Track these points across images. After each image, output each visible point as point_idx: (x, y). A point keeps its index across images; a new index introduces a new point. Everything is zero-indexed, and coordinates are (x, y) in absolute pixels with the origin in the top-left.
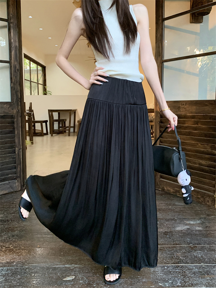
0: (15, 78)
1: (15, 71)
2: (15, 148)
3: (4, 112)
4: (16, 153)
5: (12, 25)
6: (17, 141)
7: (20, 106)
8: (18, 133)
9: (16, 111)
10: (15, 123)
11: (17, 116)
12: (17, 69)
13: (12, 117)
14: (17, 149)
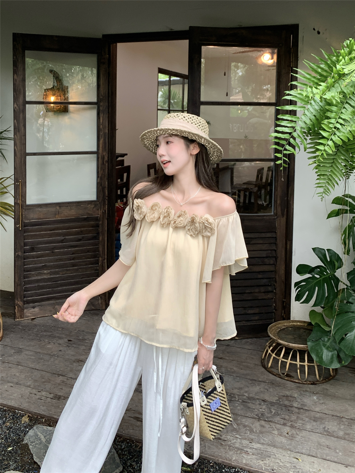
0: (102, 171)
1: (103, 163)
2: (98, 257)
3: (89, 214)
4: (100, 264)
5: (101, 108)
6: (101, 249)
7: (107, 206)
8: (103, 240)
9: (101, 212)
10: (100, 226)
11: (103, 218)
12: (105, 161)
13: (97, 219)
14: (100, 259)
